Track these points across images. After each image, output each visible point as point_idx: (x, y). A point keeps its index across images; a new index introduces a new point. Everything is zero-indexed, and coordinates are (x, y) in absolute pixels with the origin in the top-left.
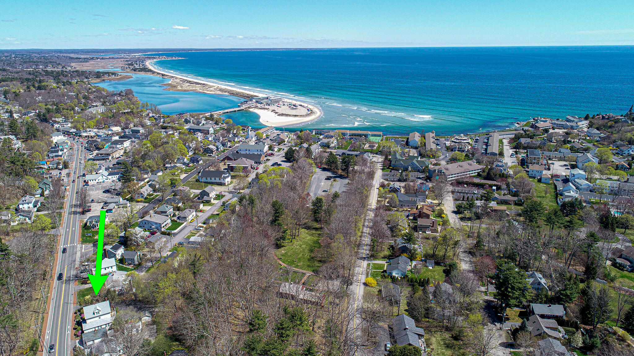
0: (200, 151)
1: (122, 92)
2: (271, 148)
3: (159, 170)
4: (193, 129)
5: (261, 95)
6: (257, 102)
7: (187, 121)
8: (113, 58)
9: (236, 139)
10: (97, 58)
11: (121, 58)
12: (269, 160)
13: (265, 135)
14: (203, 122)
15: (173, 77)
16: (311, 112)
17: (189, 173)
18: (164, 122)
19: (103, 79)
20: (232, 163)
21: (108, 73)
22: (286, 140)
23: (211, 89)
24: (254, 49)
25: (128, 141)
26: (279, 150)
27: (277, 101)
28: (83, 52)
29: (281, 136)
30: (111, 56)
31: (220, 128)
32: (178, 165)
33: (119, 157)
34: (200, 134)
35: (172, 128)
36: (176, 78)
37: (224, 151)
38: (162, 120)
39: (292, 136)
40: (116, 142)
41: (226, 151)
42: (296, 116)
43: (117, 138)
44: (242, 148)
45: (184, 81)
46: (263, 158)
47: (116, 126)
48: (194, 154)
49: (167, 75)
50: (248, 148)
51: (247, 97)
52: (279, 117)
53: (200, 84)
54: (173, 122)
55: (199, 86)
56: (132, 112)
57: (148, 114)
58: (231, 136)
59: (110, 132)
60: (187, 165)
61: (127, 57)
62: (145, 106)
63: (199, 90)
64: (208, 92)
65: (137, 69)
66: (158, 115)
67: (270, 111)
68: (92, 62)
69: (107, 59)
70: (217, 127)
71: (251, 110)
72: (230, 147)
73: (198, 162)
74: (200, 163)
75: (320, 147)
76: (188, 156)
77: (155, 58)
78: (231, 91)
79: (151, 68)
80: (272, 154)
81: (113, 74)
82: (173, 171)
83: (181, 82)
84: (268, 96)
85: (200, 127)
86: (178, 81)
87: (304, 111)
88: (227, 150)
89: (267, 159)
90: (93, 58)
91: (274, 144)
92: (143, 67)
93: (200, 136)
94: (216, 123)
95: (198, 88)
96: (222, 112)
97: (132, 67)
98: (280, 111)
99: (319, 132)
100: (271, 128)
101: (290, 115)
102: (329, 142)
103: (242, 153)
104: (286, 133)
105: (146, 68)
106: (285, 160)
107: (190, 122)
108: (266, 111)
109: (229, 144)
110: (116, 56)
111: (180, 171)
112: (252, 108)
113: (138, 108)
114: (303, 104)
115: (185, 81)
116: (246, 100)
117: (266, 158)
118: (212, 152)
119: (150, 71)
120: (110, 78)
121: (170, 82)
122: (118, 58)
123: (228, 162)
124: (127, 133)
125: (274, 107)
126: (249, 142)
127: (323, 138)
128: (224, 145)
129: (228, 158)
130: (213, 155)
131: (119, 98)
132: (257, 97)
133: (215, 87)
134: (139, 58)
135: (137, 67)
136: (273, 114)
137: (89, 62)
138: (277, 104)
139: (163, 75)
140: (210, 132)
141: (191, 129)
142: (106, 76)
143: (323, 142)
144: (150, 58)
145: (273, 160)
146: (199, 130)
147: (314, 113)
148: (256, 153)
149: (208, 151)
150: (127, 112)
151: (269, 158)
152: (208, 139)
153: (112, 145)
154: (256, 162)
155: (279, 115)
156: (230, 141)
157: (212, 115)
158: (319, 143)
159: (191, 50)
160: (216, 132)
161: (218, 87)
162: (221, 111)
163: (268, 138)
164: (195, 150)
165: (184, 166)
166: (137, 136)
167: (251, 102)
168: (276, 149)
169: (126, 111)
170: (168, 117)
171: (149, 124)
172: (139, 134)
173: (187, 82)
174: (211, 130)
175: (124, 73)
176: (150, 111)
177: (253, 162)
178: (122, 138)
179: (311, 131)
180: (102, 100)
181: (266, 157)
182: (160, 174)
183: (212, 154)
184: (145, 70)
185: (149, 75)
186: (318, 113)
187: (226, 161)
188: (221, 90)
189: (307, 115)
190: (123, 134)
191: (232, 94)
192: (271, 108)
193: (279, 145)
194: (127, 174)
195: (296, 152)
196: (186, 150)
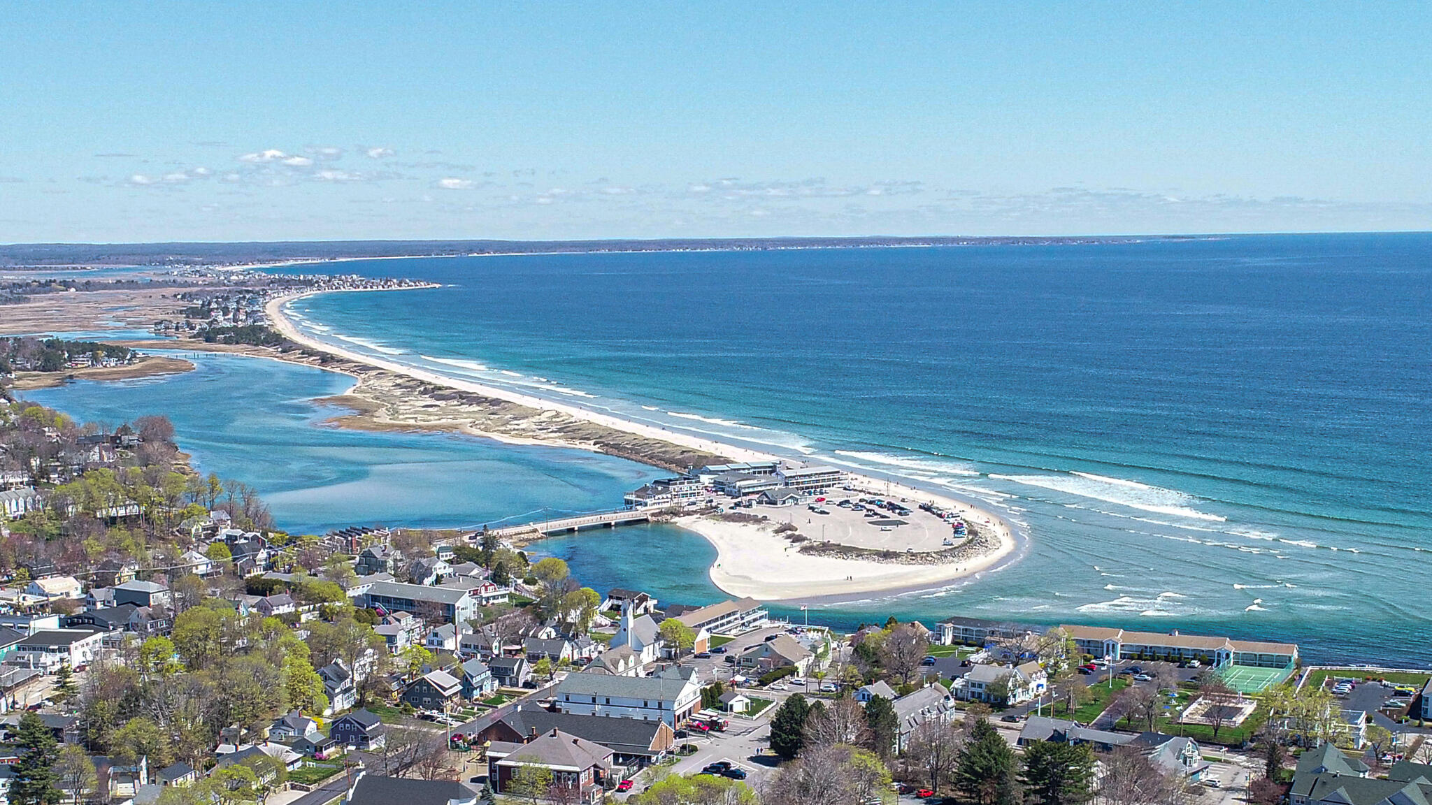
0: (387, 693)
1: (125, 430)
2: (713, 697)
3: (183, 762)
4: (386, 600)
5: (743, 457)
6: (719, 487)
7: (370, 565)
8: (132, 284)
9: (567, 651)
10: (67, 285)
11: (166, 284)
12: (694, 749)
13: (704, 635)
14: (441, 568)
15: (366, 368)
16: (970, 538)
17: (313, 787)
18: (270, 566)
19: (68, 372)
20: (505, 754)
21: (91, 349)
22: (801, 666)
23: (524, 424)
24: (775, 242)
25: (90, 640)
26: (756, 706)
27: (813, 487)
28: (14, 257)
29: (777, 647)
30: (130, 276)
31: (511, 596)
32: (270, 749)
33: (39, 706)
34: (408, 621)
35: (296, 591)
36: (381, 373)
37: (492, 703)
38: (263, 554)
39: (841, 647)
40: (43, 642)
41: (507, 703)
42: (886, 555)
43: (50, 623)
44: (574, 690)
45: (412, 386)
46: (662, 741)
47: (65, 572)
48: (359, 704)
49: (342, 361)
50: (603, 692)
51: (679, 463)
52: (806, 558)
53: (480, 400)
54: (308, 564)
55: (475, 408)
56: (147, 517)
57: (214, 530)
58: (544, 637)
59: (31, 600)
60: (313, 751)
61: (195, 278)
62: (205, 493)
63: (469, 430)
64: (506, 439)
65: (223, 331)
66: (250, 535)
67: (770, 530)
68: (40, 302)
69: (106, 286)
70: (498, 595)
71: (682, 522)
72: (527, 685)
73: (365, 740)
74: (373, 746)
75: (952, 702)
76: (327, 712)
77: (309, 284)
78: (611, 432)
79: (284, 327)
80: (714, 726)
81: (115, 352)
82: (243, 770)
83: (398, 392)
84: (775, 459)
85: (425, 590)
86: (385, 384)
87: (933, 535)
88: (511, 695)
89: (684, 747)
90: (48, 283)
91: (739, 678)
92: (250, 322)
93: (406, 629)
94: (499, 578)
95: (467, 420)
96: (542, 527)
97: (200, 324)
98: (813, 529)
99: (974, 635)
100: (749, 605)
101: (858, 552)
102: (1005, 680)
103: (575, 710)
104: (812, 635)
105: (261, 329)
106: (771, 753)
107: (382, 566)
108: (752, 527)
109: (526, 672)
110: (150, 274)
111: (271, 776)
112: (688, 513)
113: (172, 500)
114: (941, 502)
115: (413, 388)
116: (665, 476)
117: (682, 741)
118: (435, 697)
119: (276, 340)
120: (99, 369)
121: (349, 392)
122: (151, 284)
123: (494, 749)
124: (99, 606)
125: (797, 515)
126: (615, 664)
127: (987, 662)
128: (500, 673)
129: (502, 732)
130: (441, 717)
131: (109, 458)
132: (727, 461)
133: (543, 417)
134: (243, 283)
135: (223, 321)
136: (782, 542)
137: (28, 300)
138: (811, 500)
139: (326, 359)
140: (460, 617)
141: (375, 598)
142: (84, 362)
143: (977, 679)
144: (286, 285)
145: (711, 749)
146: (408, 605)
147: (983, 544)
148: (638, 715)
149: (422, 695)
150: (125, 519)
151: (693, 740)
152: (441, 644)
153: (21, 653)
154: (627, 758)
155: (805, 550)
156: (533, 658)
157: (489, 543)
158: (958, 683)
159: (482, 246)
160: (487, 614)
161: (558, 415)
162: (537, 526)
163: (719, 651)
164: (363, 687)
165: (295, 756)
166: (133, 618)
167: (686, 487)
168: (738, 704)
169: (122, 512)
170: (291, 541)
171: (202, 569)
172: (143, 611)
173: (425, 392)
174: (466, 607)
175: (164, 347)
176: (225, 516)
177: (605, 756)
178: (71, 625)
179: (936, 628)
180: (35, 463)
181: (680, 735)
182: (190, 779)
183: (435, 713)
184: (259, 336)
185: (267, 358)
186: (1007, 545)
187: (488, 744)
188: (568, 430)
189: (944, 555)
190: (81, 610)
191: (614, 446)
192: (778, 515)
193: (763, 683)
194: (34, 772)
195: (813, 718)
196: (320, 684)
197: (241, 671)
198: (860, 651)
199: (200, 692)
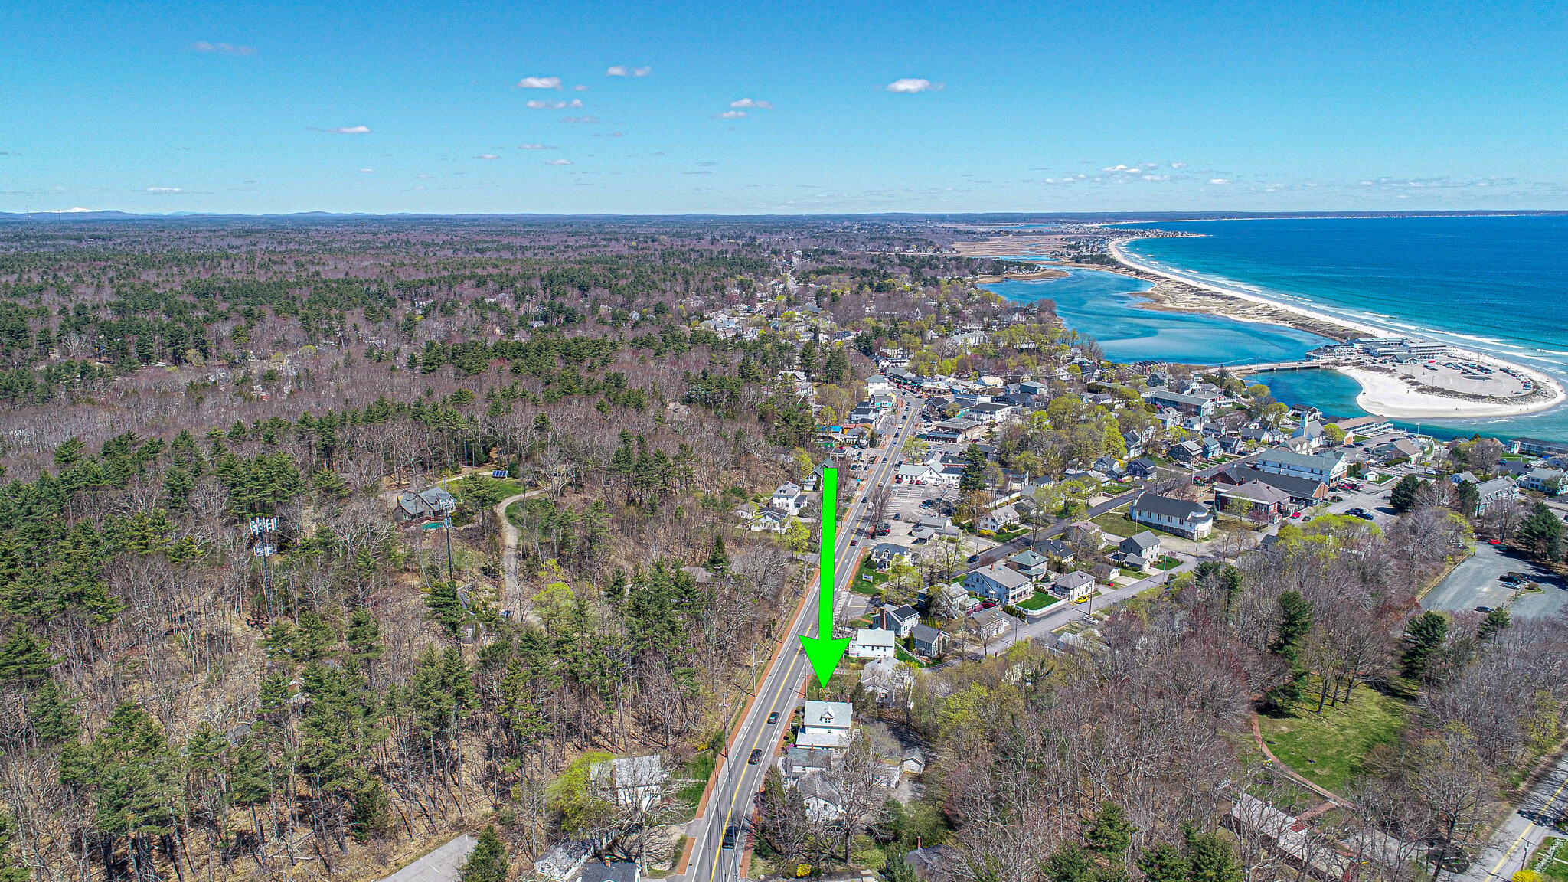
0: (1159, 450)
1: (1031, 305)
2: (1355, 470)
3: (1047, 476)
4: (1163, 401)
5: (1382, 334)
6: (1366, 351)
7: (1155, 381)
8: (1041, 233)
9: (1265, 437)
10: (1008, 233)
11: (1058, 233)
12: (1340, 499)
13: (1351, 434)
14: (1195, 386)
15: (1160, 278)
16: (1536, 391)
17: (1115, 496)
18: (1101, 378)
19: (1005, 276)
20: (1226, 491)
21: (1017, 265)
22: (1413, 458)
23: (1248, 310)
24: (1411, 213)
25: (1006, 409)
26: (1382, 479)
27: (1428, 354)
28: (984, 219)
29: (1399, 445)
30: (1040, 229)
31: (1234, 404)
32: (1094, 474)
33: (978, 440)
34: (1174, 413)
35: (1114, 393)
36: (1168, 281)
37: (1219, 461)
38: (1097, 372)
39: (1441, 449)
40: (982, 409)
41: (1228, 462)
42: (1475, 397)
43: (986, 399)
44: (1270, 459)
45: (1184, 288)
46: (1320, 493)
47: (996, 375)
48: (1144, 455)
49: (1147, 274)
50: (1286, 461)
51: (1341, 336)
52: (1420, 395)
53: (1223, 297)
54: (1121, 379)
55: (1220, 301)
56: (1039, 350)
57: (1073, 358)
58: (1253, 428)
59: (978, 387)
60: (1118, 477)
61: (1072, 230)
62: (1069, 340)
63: (1215, 312)
64: (1237, 318)
65: (1085, 257)
66: (1091, 362)
67: (1397, 377)
68: (995, 241)
69: (1027, 234)
70: (1227, 403)
71: (1340, 369)
72: (1240, 453)
73: (1146, 474)
74: (1149, 478)
75: (1517, 489)
76: (1126, 457)
77: (1133, 234)
78: (1300, 317)
79: (1118, 256)
80: (1354, 487)
81: (1030, 266)
82: (1078, 483)
83: (1177, 291)
84: (1403, 337)
85: (1185, 397)
86: (1170, 286)
87: (1508, 386)
88: (1230, 458)
89: (1334, 498)
90: (999, 232)
91: (1372, 461)
92: (1099, 253)
93: (1173, 418)
94: (1227, 393)
95: (1215, 308)
96: (1254, 367)
97: (1073, 253)
98: (1426, 378)
99: (1534, 449)
100: (1382, 420)
101: (1456, 394)
102: (1557, 479)
103: (1268, 470)
104: (1421, 440)
105: (1105, 256)
106: (1391, 507)
107: (1161, 383)
108: (1386, 375)
109: (1241, 446)
110: (1050, 228)
111: (1094, 488)
112: (1345, 365)
113: (1052, 341)
114: (1514, 367)
115: (1186, 289)
116: (1332, 343)
117: (1333, 494)
118: (1187, 455)
119: (1113, 262)
120: (1021, 274)
121: (1149, 290)
122: (1050, 233)
123: (1218, 486)
124: (1011, 393)
125: (1418, 371)
126: (1295, 446)
127: (1544, 467)
128: (1224, 445)
129: (1224, 478)
130: (1189, 466)
131: (1022, 319)
132: (1372, 336)
133: (1259, 307)
134: (1098, 233)
135: (1085, 252)
136: (1404, 386)
137: (989, 240)
138: (1426, 362)
139: (1138, 273)
140: (1204, 413)
141: (1156, 399)
142: (1013, 270)
143: (1536, 476)
144: (1120, 234)
145: (1351, 500)
146: (1175, 404)
147: (1544, 395)
148: (1307, 476)
149: (1179, 453)
150: (1027, 350)
151: (1340, 494)
152: (1191, 426)
153: (971, 413)
154: (1298, 500)
155: (1419, 390)
156: (1245, 439)
157: (1223, 374)
158: (1522, 478)
159: (1230, 215)
160: (1220, 412)
161: (1268, 306)
162: (1252, 366)
163: (1360, 444)
164: (1146, 446)
165: (1106, 479)
166: (1028, 400)
167: (1345, 350)
168: (1371, 476)
169: (1026, 346)
170: (1113, 366)
171: (1065, 378)
172: (1033, 397)
173: (1192, 291)
174: (1208, 408)
175: (1054, 264)
176: (1079, 351)
177: (1285, 498)
178: (997, 401)
179: (1509, 442)
180: (986, 320)
181: (1332, 490)
182: (1050, 485)
183: (1186, 463)
184: (1103, 260)
185: (1107, 271)
186: (1561, 397)
187: (1215, 483)
188: (1274, 314)
189: (1516, 398)
190: (1002, 394)
191: (1301, 325)
192: (1403, 369)
193: (1387, 465)
194: (974, 473)
195: (1422, 489)
196: (1123, 443)
197: (1082, 431)
198: (1455, 453)
199: (1060, 441)
